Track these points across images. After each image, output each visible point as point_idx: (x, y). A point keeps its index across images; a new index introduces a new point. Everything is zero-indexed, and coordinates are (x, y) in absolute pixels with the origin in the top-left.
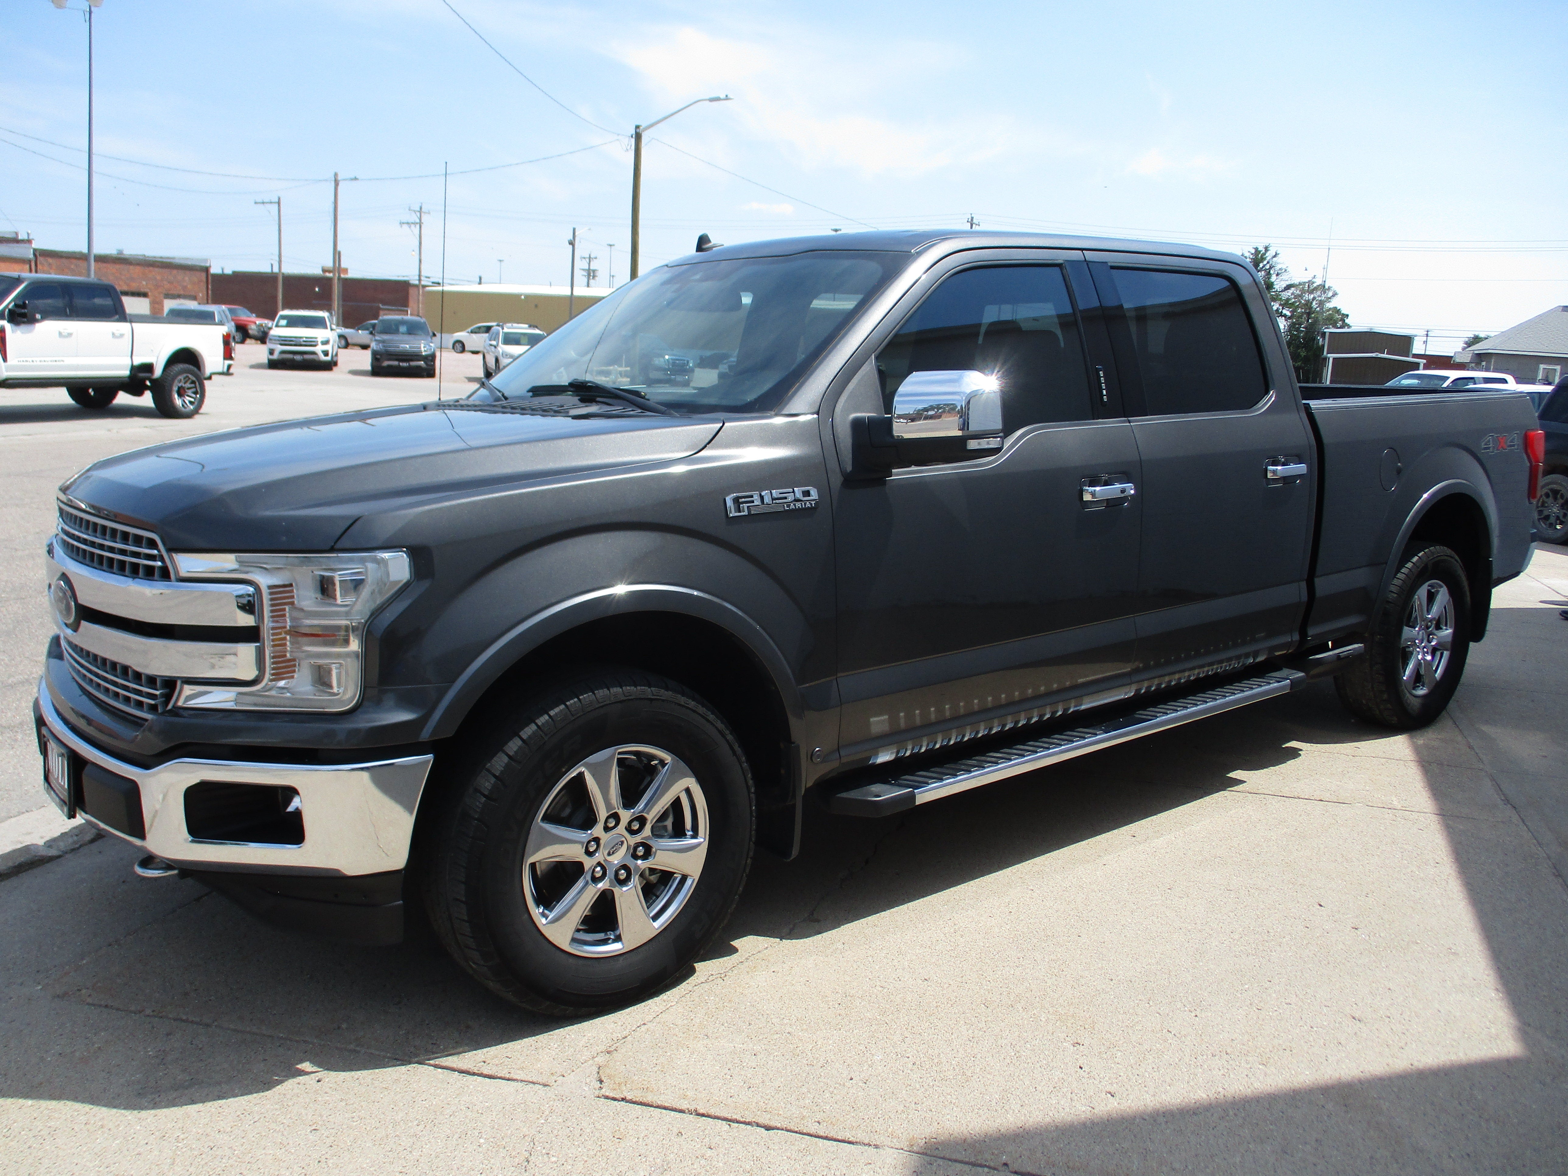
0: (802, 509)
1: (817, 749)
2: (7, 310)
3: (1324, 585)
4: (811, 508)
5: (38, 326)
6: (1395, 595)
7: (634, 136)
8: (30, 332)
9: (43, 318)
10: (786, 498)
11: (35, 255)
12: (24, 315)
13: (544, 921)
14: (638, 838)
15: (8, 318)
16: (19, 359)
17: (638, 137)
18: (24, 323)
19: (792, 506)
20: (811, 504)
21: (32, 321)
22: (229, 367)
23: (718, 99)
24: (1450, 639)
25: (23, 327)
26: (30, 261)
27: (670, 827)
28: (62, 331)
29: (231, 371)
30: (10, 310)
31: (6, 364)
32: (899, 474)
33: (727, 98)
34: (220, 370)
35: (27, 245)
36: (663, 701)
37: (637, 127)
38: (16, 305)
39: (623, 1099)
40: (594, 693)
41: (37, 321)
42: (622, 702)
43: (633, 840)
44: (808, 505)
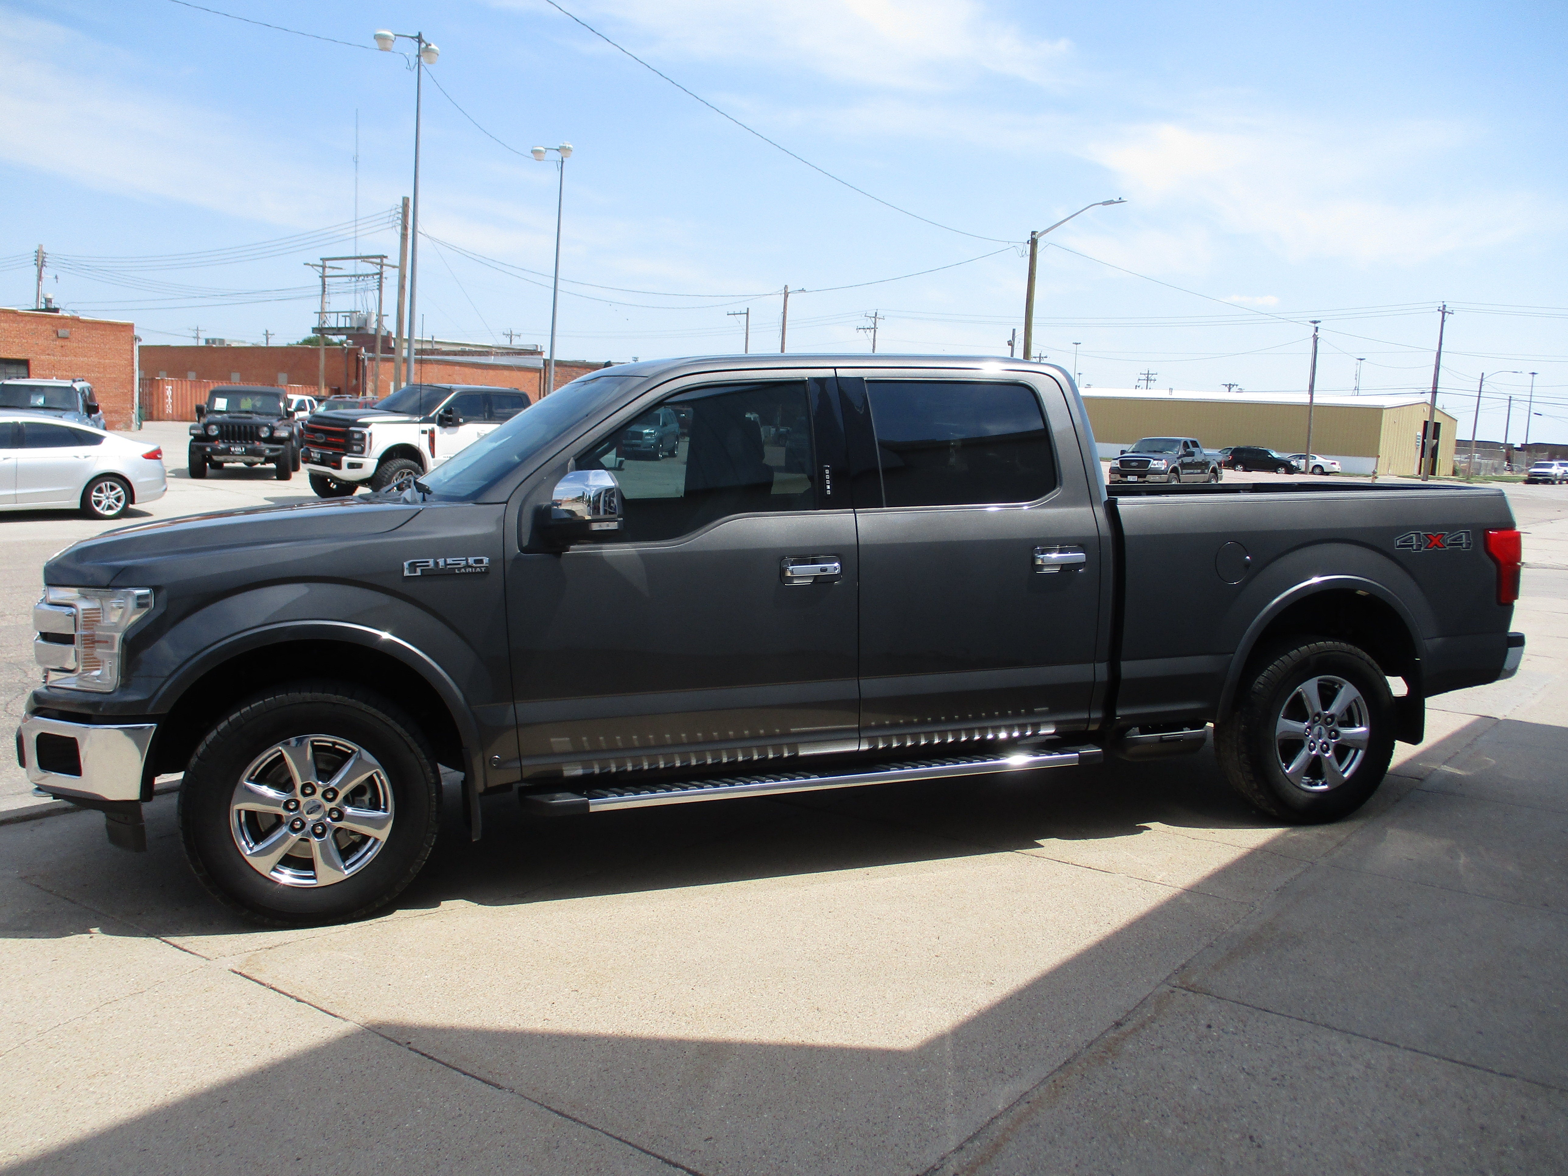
0: (472, 573)
1: (497, 757)
2: (437, 416)
3: (1129, 668)
4: (481, 573)
5: (461, 428)
6: (1261, 686)
7: (1030, 242)
8: (456, 432)
9: (466, 421)
10: (459, 564)
11: (545, 364)
12: (450, 420)
13: (249, 852)
14: (333, 805)
15: (438, 422)
16: (445, 456)
17: (1034, 243)
18: (450, 426)
19: (463, 570)
20: (481, 570)
21: (457, 424)
22: (621, 463)
23: (1111, 202)
24: (1367, 736)
25: (449, 429)
26: (540, 371)
27: (367, 802)
28: (480, 432)
29: (623, 467)
30: (440, 415)
31: (434, 459)
32: (575, 549)
33: (1120, 201)
34: (613, 465)
35: (539, 357)
36: (346, 705)
37: (1033, 233)
38: (445, 412)
39: (240, 973)
40: (287, 695)
41: (461, 424)
42: (308, 703)
43: (328, 806)
44: (478, 570)
